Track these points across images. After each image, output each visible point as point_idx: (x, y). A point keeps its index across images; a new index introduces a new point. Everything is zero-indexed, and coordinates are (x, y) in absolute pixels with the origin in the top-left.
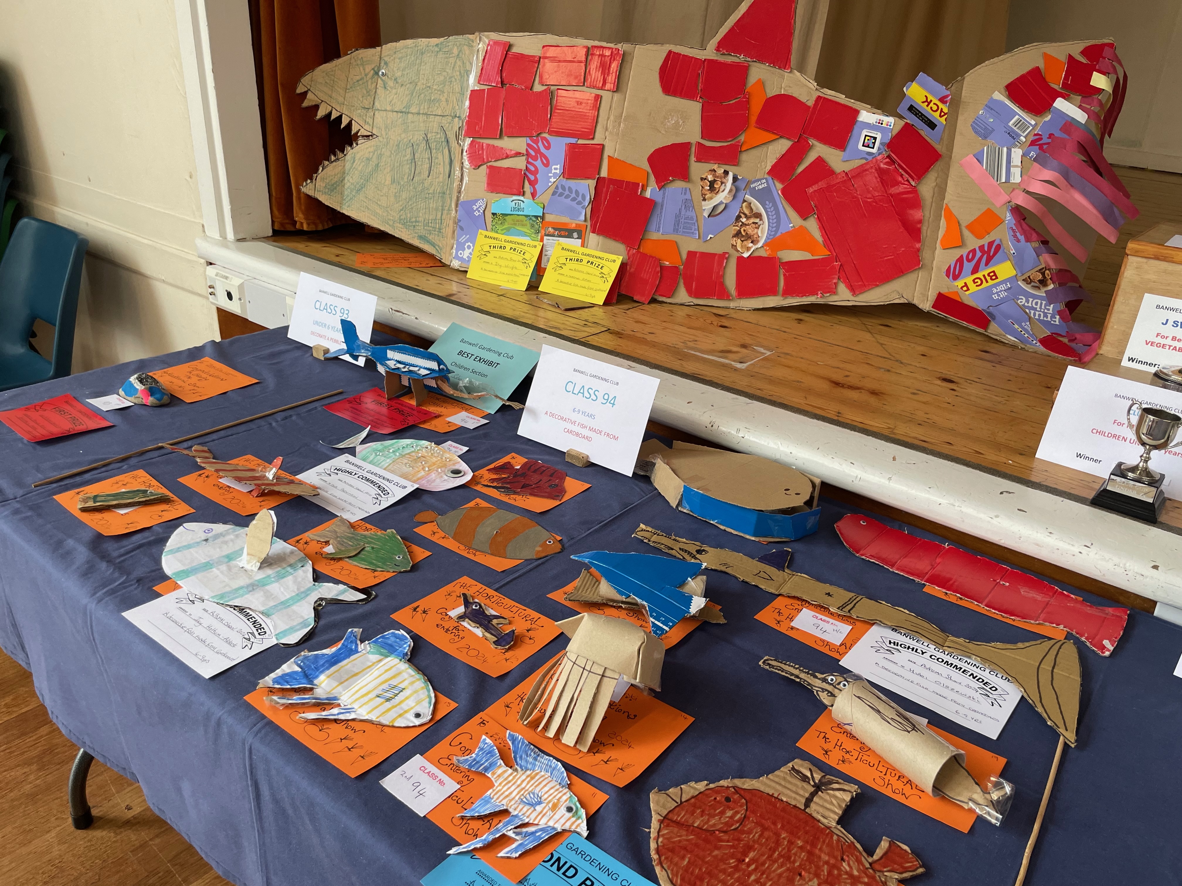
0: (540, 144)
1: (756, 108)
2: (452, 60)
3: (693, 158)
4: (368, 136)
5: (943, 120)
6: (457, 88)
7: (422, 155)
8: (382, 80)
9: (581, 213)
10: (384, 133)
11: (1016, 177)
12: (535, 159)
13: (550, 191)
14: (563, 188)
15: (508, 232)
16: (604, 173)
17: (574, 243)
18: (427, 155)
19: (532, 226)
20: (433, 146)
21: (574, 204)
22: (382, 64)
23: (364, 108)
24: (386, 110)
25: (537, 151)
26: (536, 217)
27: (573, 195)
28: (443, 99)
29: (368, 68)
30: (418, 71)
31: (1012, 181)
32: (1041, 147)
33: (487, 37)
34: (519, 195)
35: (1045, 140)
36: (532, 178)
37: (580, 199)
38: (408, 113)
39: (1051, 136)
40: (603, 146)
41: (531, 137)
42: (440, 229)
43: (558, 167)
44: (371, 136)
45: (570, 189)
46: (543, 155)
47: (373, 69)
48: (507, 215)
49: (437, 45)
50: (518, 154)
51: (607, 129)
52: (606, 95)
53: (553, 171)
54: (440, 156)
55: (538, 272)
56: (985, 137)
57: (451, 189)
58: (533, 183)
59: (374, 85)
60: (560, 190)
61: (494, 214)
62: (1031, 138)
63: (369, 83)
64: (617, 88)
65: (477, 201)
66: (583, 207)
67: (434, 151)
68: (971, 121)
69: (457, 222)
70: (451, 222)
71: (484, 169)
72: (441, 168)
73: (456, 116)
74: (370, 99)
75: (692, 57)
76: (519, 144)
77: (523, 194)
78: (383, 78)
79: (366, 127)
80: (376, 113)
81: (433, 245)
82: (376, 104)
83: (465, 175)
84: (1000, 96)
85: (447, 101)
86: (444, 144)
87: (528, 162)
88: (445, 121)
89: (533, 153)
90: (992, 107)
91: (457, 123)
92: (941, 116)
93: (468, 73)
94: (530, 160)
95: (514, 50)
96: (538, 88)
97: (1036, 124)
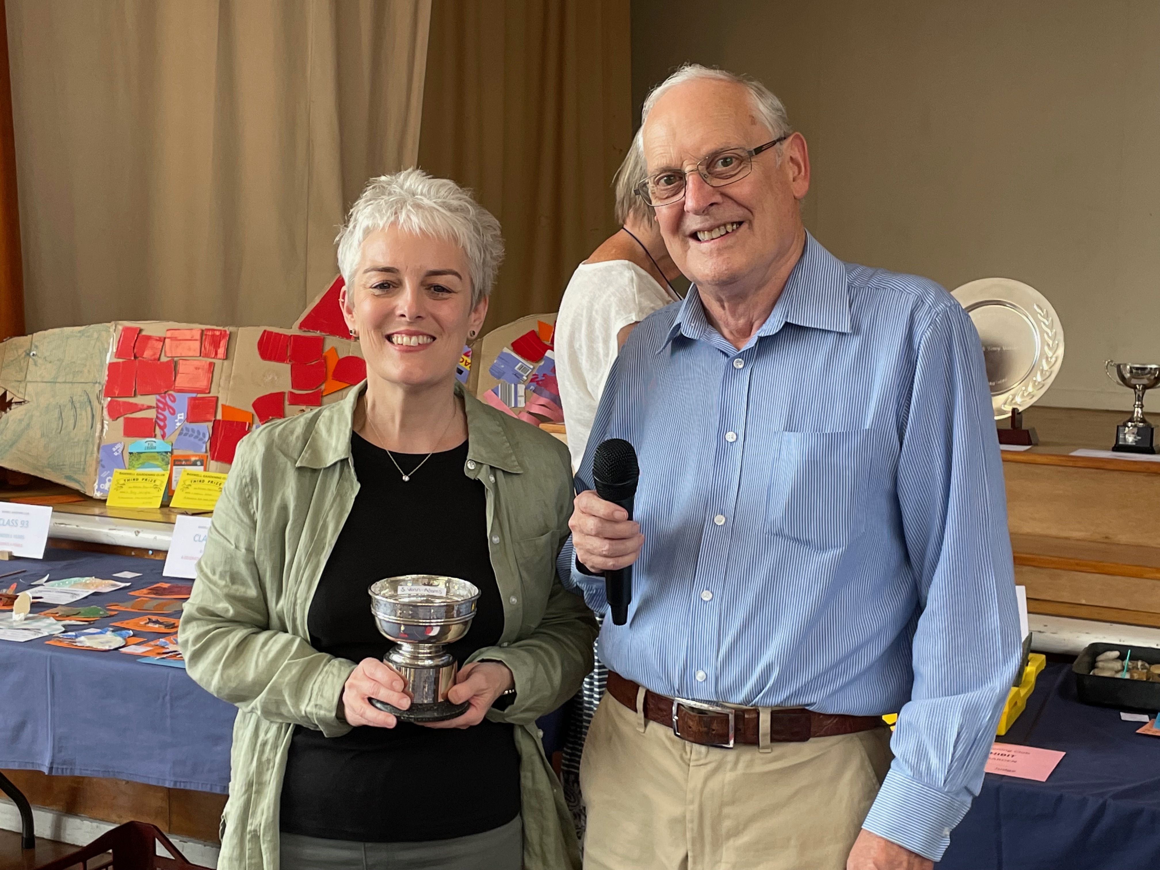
0: (167, 399)
1: (332, 366)
2: (93, 342)
3: (287, 403)
4: (21, 402)
5: (468, 368)
6: (97, 362)
7: (68, 413)
8: (34, 360)
9: (202, 447)
10: (34, 399)
11: (522, 404)
12: (164, 410)
13: (177, 432)
14: (187, 429)
15: (143, 466)
16: (219, 417)
17: (199, 469)
18: (72, 413)
19: (163, 460)
20: (78, 405)
21: (196, 440)
22: (33, 347)
23: (18, 381)
24: (36, 382)
25: (165, 404)
26: (166, 453)
27: (196, 434)
28: (86, 371)
29: (21, 351)
30: (65, 351)
31: (519, 406)
32: (538, 382)
33: (121, 325)
34: (151, 437)
35: (540, 378)
36: (162, 424)
37: (201, 436)
38: (56, 383)
39: (544, 375)
40: (217, 398)
41: (159, 394)
42: (84, 469)
43: (183, 414)
44: (24, 402)
45: (193, 430)
46: (169, 407)
47: (25, 351)
48: (142, 453)
49: (80, 332)
50: (149, 407)
51: (219, 385)
52: (218, 362)
53: (179, 418)
54: (84, 413)
55: (169, 494)
56: (499, 378)
57: (93, 437)
58: (162, 428)
59: (26, 363)
60: (185, 432)
61: (130, 453)
62: (531, 377)
63: (22, 362)
64: (226, 357)
65: (116, 444)
66: (204, 443)
67: (78, 410)
68: (489, 367)
69: (99, 462)
70: (94, 463)
71: (121, 420)
72: (84, 421)
73: (96, 383)
74: (23, 374)
75: (281, 335)
76: (151, 400)
77: (155, 437)
78: (34, 357)
79: (20, 395)
80: (28, 384)
81: (78, 482)
82: (28, 376)
83: (106, 426)
84: (508, 350)
85: (89, 371)
86: (88, 403)
87: (158, 412)
88: (88, 388)
89: (161, 405)
90: (503, 357)
91: (98, 388)
92: (466, 365)
93: (107, 351)
94: (160, 411)
95: (144, 333)
96: (164, 359)
97: (534, 368)
